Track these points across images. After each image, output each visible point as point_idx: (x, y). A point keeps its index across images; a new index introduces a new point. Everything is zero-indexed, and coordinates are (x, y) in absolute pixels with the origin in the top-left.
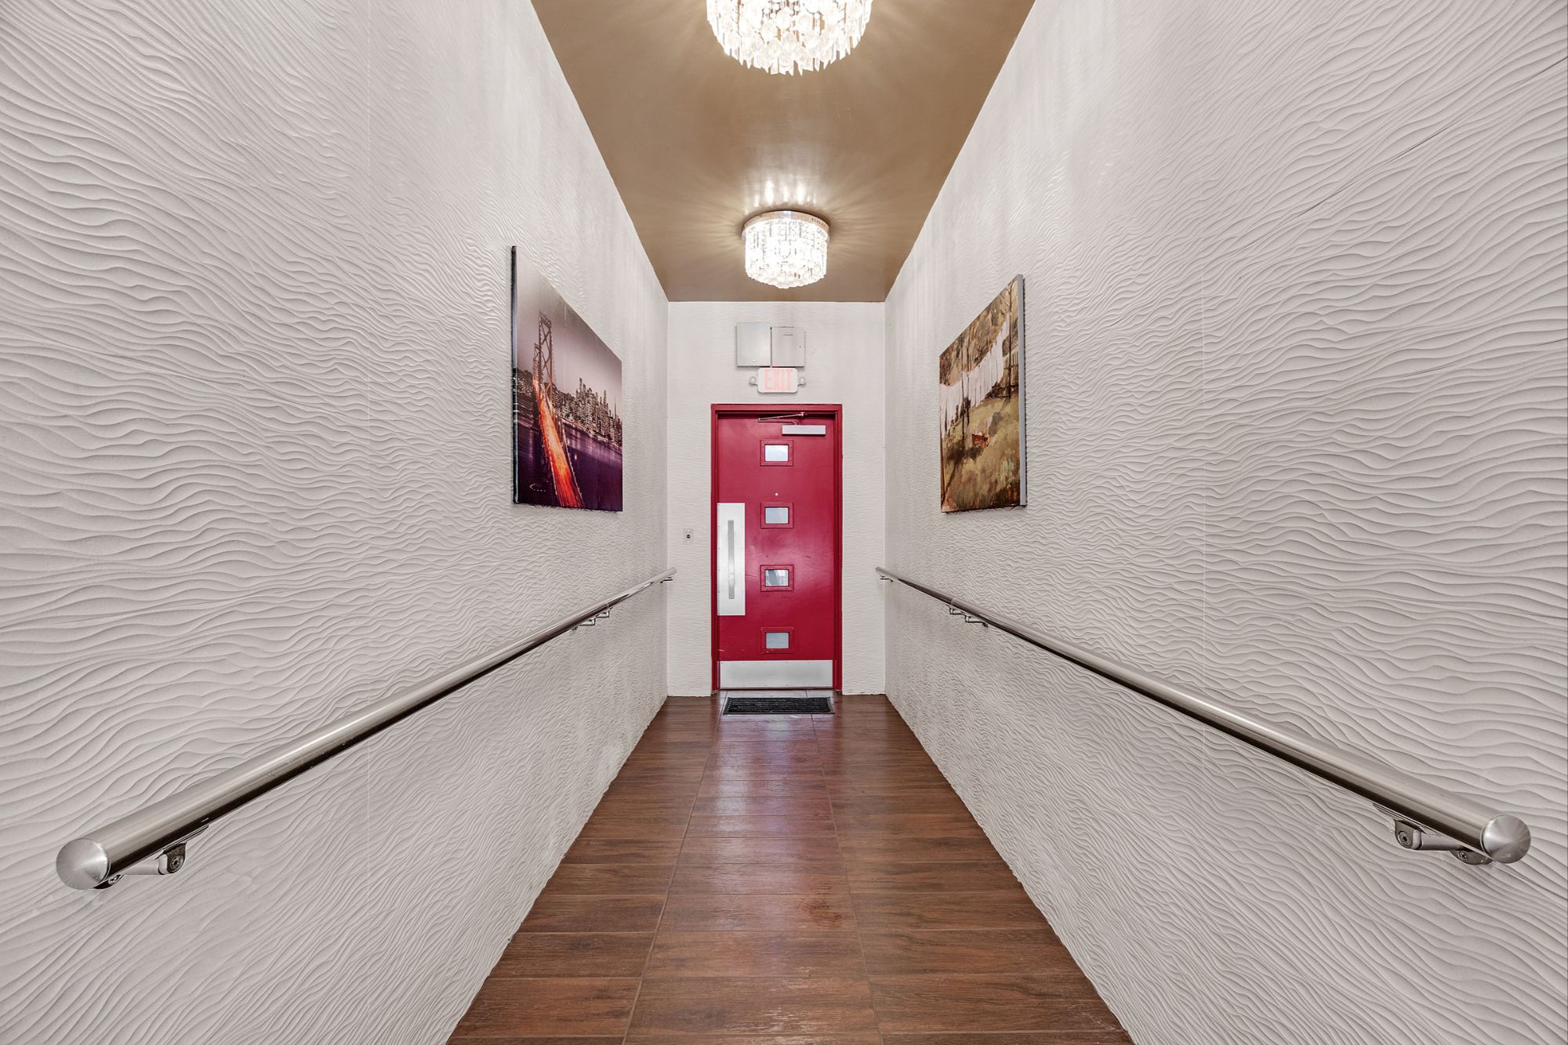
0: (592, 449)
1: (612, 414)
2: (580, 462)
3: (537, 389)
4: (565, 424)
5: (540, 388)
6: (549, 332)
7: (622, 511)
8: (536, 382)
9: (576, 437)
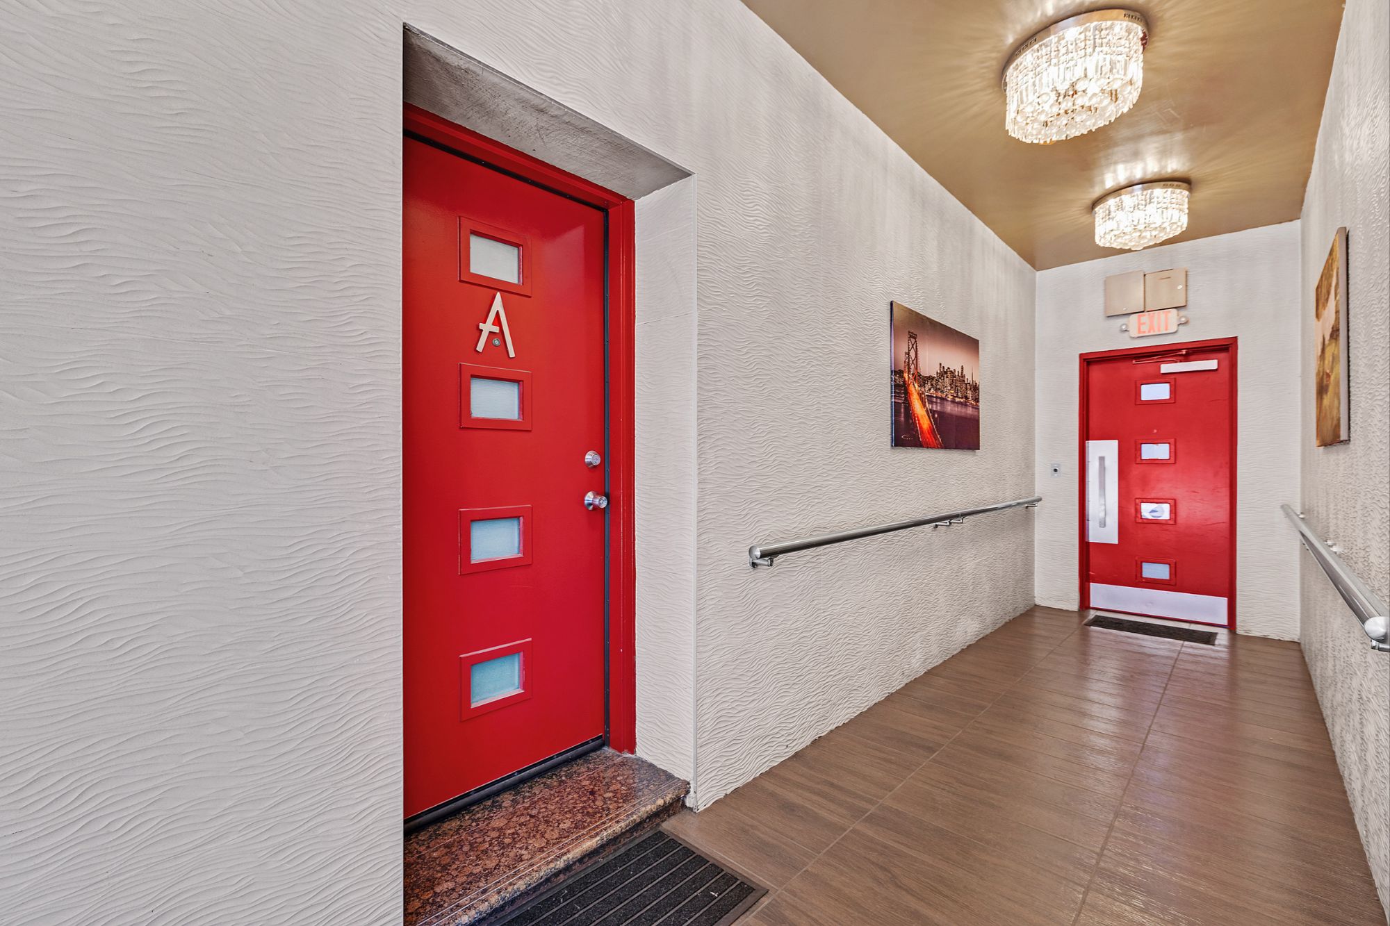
0: (949, 408)
1: (970, 380)
2: (940, 420)
3: (907, 379)
4: (928, 396)
5: (909, 378)
6: (916, 341)
7: (979, 449)
8: (906, 375)
9: (936, 403)
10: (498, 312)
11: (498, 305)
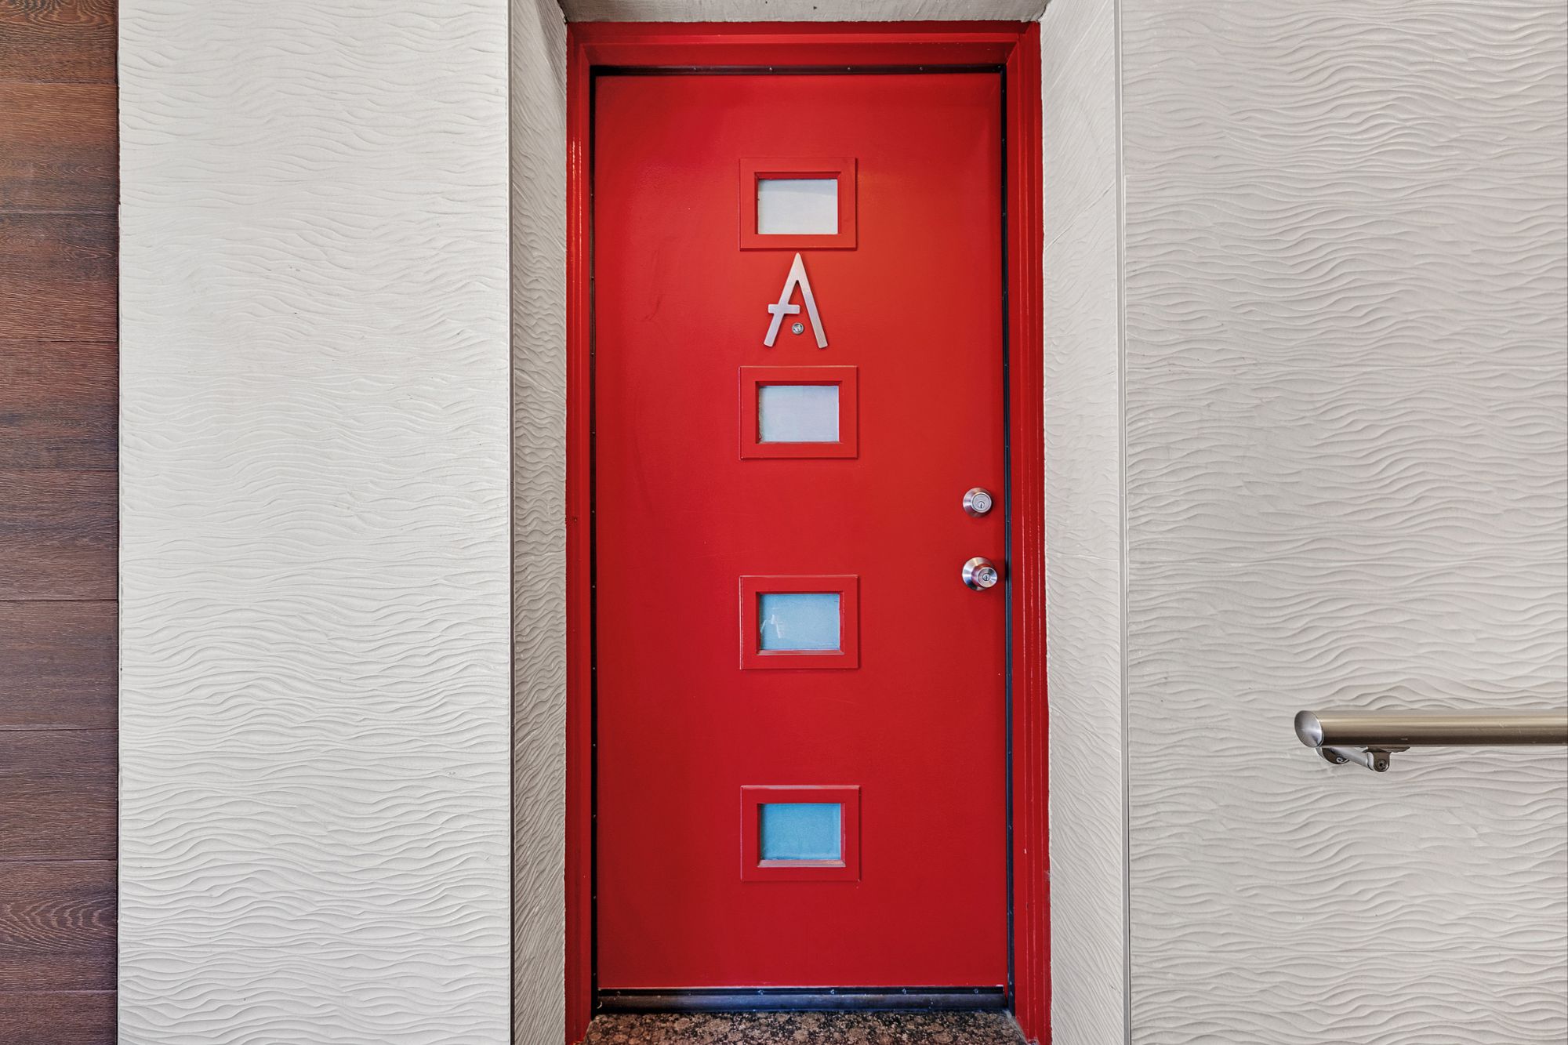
10: (797, 282)
11: (797, 272)
